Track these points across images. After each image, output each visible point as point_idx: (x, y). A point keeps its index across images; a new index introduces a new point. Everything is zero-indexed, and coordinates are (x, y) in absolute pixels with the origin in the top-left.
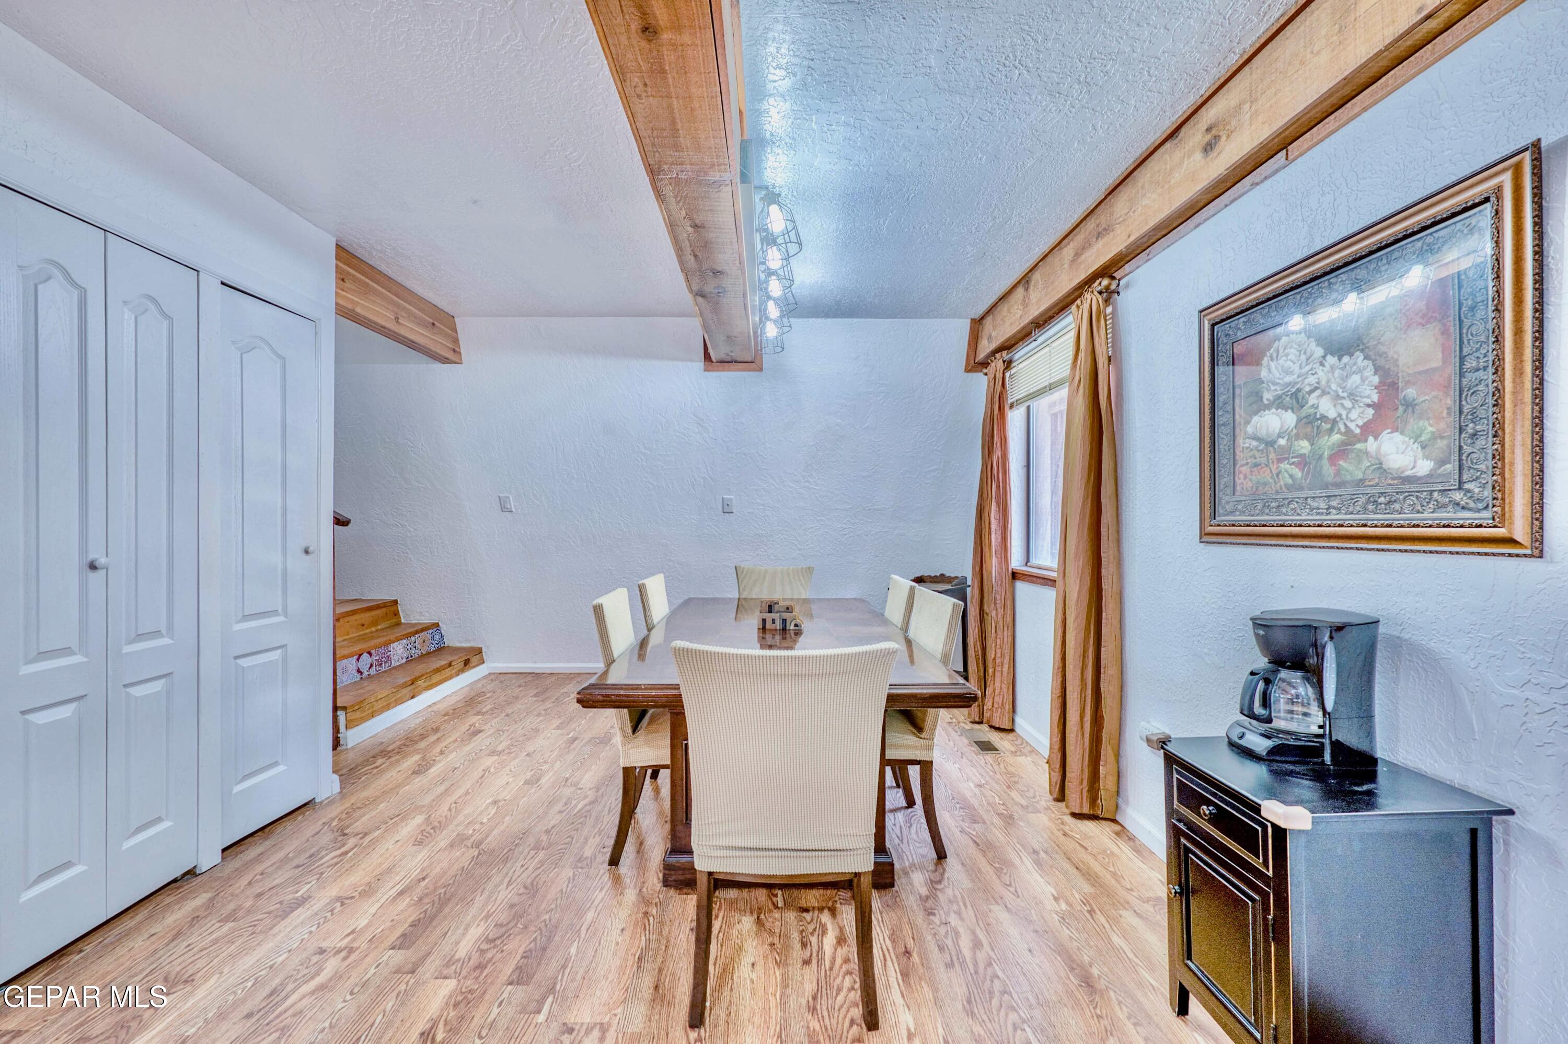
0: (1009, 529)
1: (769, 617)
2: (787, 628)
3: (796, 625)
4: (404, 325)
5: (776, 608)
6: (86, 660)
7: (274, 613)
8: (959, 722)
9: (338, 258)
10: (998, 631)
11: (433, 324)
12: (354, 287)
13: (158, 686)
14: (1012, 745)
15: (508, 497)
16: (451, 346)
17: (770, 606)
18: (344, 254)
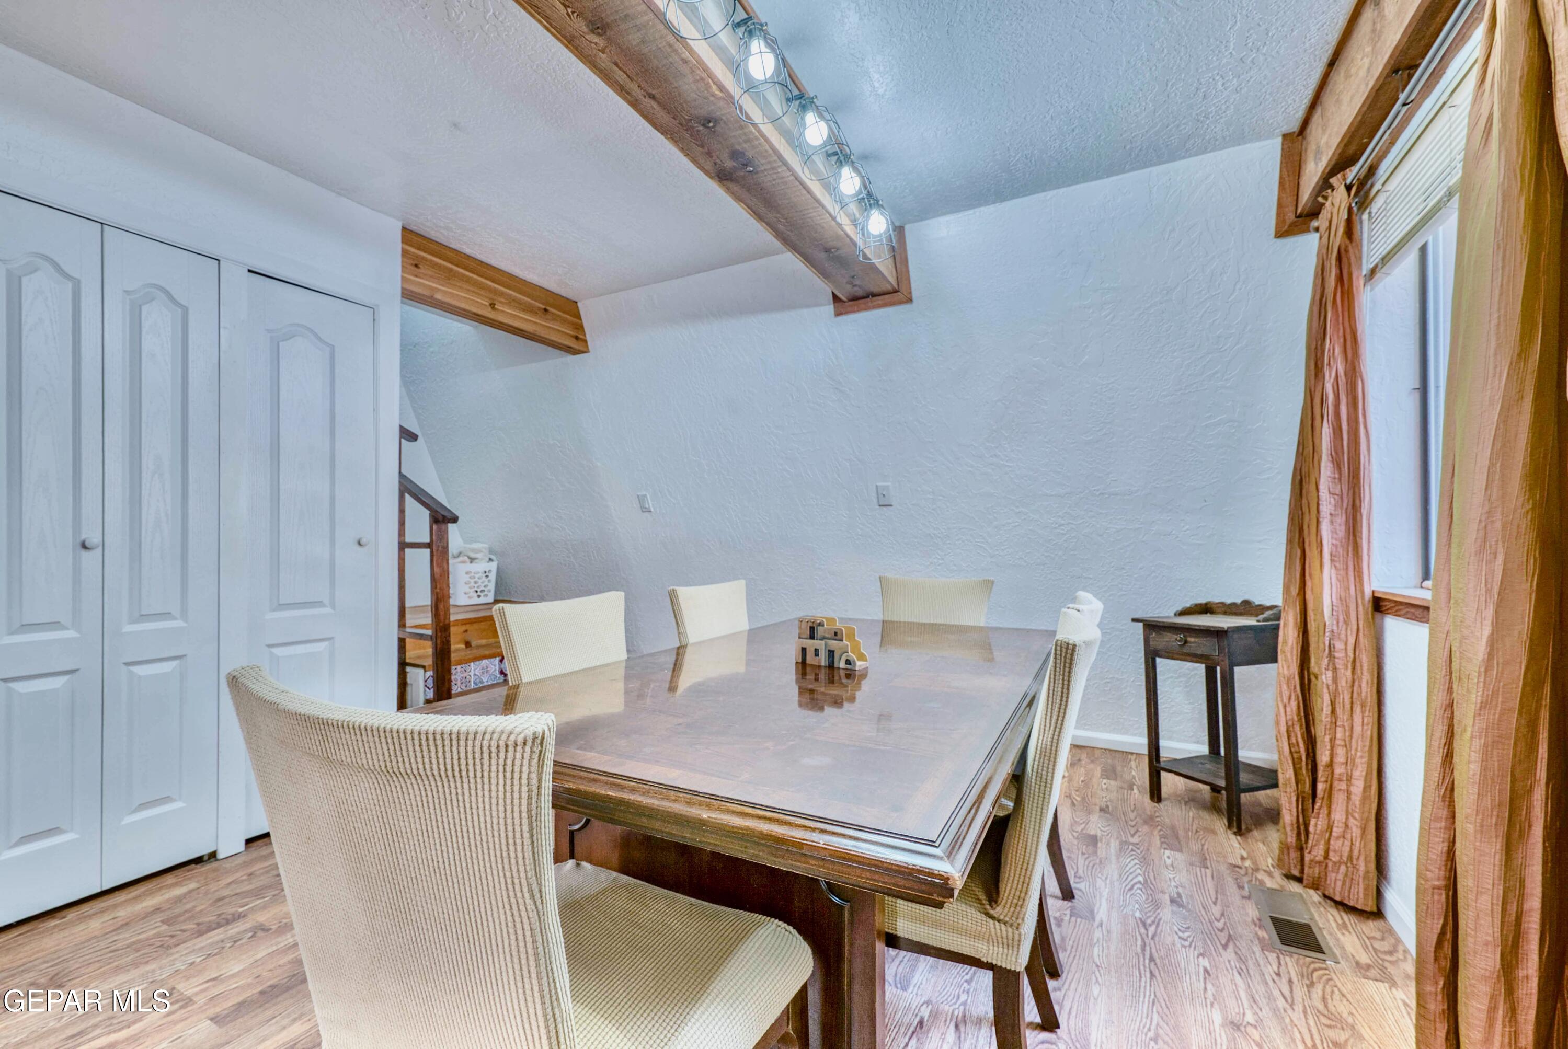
0: (1364, 512)
1: (811, 644)
2: (836, 665)
3: (848, 662)
4: (503, 311)
5: (820, 631)
6: (78, 635)
7: (320, 604)
8: (1257, 870)
9: (405, 240)
10: (1339, 711)
11: (546, 310)
12: (430, 273)
13: (167, 667)
14: (1366, 948)
15: (645, 496)
16: (571, 333)
17: (812, 629)
18: (410, 236)
